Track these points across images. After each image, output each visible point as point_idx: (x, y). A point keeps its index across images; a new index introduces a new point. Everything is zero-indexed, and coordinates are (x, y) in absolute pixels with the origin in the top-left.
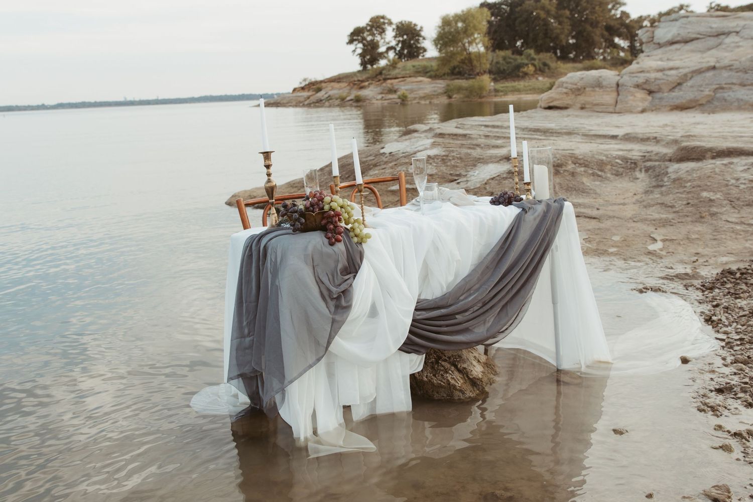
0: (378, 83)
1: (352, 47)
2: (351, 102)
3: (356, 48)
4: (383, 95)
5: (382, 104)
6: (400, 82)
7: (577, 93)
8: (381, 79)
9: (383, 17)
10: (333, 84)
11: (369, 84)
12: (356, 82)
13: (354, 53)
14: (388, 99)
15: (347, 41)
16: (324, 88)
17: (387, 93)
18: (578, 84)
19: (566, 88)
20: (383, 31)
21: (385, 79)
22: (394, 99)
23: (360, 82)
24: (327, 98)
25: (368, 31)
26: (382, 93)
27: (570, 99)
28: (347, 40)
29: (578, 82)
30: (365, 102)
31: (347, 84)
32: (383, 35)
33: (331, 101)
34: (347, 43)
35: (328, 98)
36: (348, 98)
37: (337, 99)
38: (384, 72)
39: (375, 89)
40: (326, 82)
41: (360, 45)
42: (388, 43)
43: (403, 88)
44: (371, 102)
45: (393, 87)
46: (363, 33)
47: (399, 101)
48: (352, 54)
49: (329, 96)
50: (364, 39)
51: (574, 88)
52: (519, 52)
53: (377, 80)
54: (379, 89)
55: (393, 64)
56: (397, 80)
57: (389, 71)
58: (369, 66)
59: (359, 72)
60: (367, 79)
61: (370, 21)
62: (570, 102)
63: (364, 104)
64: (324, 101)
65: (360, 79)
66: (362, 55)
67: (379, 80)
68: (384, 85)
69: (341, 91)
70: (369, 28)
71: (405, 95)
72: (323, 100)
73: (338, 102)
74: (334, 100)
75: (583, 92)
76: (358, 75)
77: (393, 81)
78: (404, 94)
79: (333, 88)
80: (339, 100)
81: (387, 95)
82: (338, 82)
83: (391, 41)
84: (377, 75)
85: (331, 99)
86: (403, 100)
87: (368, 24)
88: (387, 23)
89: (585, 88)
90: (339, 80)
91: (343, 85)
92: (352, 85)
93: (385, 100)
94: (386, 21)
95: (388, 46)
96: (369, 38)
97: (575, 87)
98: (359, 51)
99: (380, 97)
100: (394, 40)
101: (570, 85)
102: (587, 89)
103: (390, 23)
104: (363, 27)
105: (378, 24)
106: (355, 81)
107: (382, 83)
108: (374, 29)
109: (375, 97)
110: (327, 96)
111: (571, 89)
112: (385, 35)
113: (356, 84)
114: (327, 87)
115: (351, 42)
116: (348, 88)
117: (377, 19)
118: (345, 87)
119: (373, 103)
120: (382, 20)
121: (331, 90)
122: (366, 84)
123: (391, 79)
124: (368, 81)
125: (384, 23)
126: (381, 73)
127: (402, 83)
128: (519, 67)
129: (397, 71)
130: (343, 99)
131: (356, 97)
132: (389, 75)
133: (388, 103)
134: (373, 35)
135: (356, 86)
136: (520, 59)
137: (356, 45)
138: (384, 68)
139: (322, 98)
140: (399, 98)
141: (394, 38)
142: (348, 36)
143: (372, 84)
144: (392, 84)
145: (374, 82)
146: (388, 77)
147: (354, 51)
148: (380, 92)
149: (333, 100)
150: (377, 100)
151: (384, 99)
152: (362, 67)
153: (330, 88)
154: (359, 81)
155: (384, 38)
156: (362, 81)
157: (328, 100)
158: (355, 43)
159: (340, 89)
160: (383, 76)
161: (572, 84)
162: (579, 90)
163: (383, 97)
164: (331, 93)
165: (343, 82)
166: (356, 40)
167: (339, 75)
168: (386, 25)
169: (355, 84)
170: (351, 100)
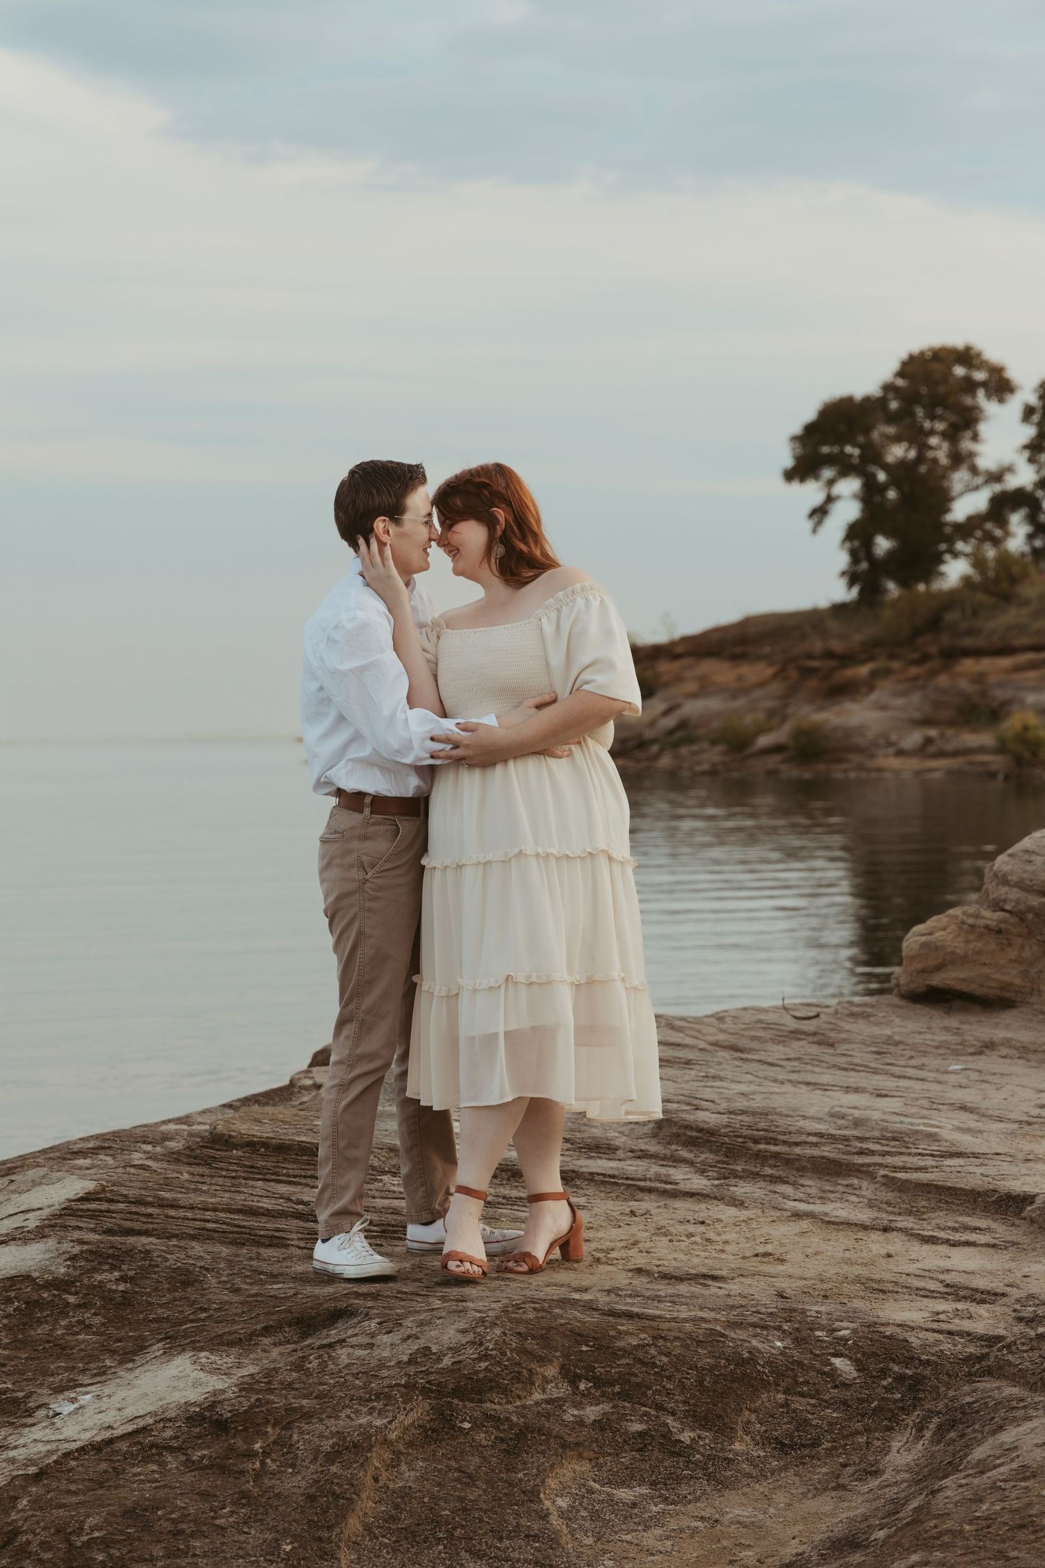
0: (914, 671)
1: (811, 492)
2: (773, 761)
3: (830, 499)
4: (933, 732)
5: (918, 773)
6: (1018, 669)
8: (933, 650)
9: (967, 357)
10: (708, 667)
11: (875, 674)
12: (816, 664)
13: (819, 523)
14: (956, 754)
15: (789, 462)
16: (666, 685)
17: (951, 723)
20: (966, 421)
21: (951, 655)
22: (982, 750)
23: (833, 663)
24: (671, 732)
25: (892, 418)
26: (926, 722)
28: (787, 460)
30: (839, 761)
31: (769, 672)
32: (966, 445)
33: (684, 751)
34: (789, 475)
35: (678, 735)
36: (764, 741)
37: (714, 742)
38: (951, 617)
39: (900, 702)
40: (677, 657)
41: (849, 486)
42: (996, 477)
43: (1031, 698)
44: (871, 764)
45: (984, 694)
46: (867, 430)
47: (997, 762)
48: (809, 525)
49: (683, 724)
50: (873, 455)
53: (916, 656)
54: (914, 703)
55: (997, 580)
56: (1006, 662)
57: (975, 614)
58: (892, 589)
59: (839, 609)
60: (867, 652)
61: (901, 374)
63: (838, 773)
64: (655, 748)
65: (837, 646)
66: (858, 536)
67: (924, 658)
68: (943, 680)
69: (740, 703)
70: (894, 405)
71: (1031, 734)
72: (654, 741)
73: (713, 755)
74: (705, 745)
76: (833, 625)
77: (986, 664)
78: (1026, 728)
79: (705, 688)
80: (720, 748)
81: (950, 732)
82: (736, 658)
83: (1010, 469)
84: (917, 632)
85: (689, 740)
86: (1019, 761)
87: (888, 388)
88: (984, 384)
90: (738, 650)
91: (754, 672)
92: (793, 673)
93: (942, 754)
94: (980, 376)
95: (997, 488)
96: (898, 452)
98: (848, 510)
99: (913, 739)
100: (1031, 460)
103: (1001, 386)
104: (867, 400)
105: (942, 389)
106: (810, 656)
107: (933, 674)
108: (920, 412)
109: (894, 738)
110: (670, 722)
112: (975, 437)
113: (813, 671)
114: (679, 679)
115: (801, 470)
116: (777, 687)
117: (936, 366)
118: (761, 684)
119: (879, 770)
120: (959, 371)
121: (694, 696)
122: (864, 670)
123: (978, 653)
124: (871, 658)
125: (970, 386)
126: (934, 623)
127: (1032, 674)
129: (1011, 615)
130: (738, 743)
131: (799, 733)
132: (970, 632)
133: (950, 772)
134: (917, 437)
135: (812, 683)
137: (831, 483)
138: (952, 599)
139: (649, 734)
140: (1002, 748)
141: (1027, 454)
142: (795, 439)
143: (887, 672)
144: (979, 678)
145: (895, 665)
146: (967, 642)
147: (820, 513)
148: (917, 715)
149: (695, 748)
150: (900, 753)
151: (931, 749)
152: (855, 591)
153: (692, 687)
154: (829, 655)
155: (972, 455)
156: (847, 659)
157: (676, 745)
158: (827, 473)
159: (734, 694)
160: (945, 640)
163: (928, 741)
164: (693, 708)
165: (759, 658)
166: (829, 460)
167: (747, 622)
168: (981, 393)
169: (807, 672)
170: (777, 749)
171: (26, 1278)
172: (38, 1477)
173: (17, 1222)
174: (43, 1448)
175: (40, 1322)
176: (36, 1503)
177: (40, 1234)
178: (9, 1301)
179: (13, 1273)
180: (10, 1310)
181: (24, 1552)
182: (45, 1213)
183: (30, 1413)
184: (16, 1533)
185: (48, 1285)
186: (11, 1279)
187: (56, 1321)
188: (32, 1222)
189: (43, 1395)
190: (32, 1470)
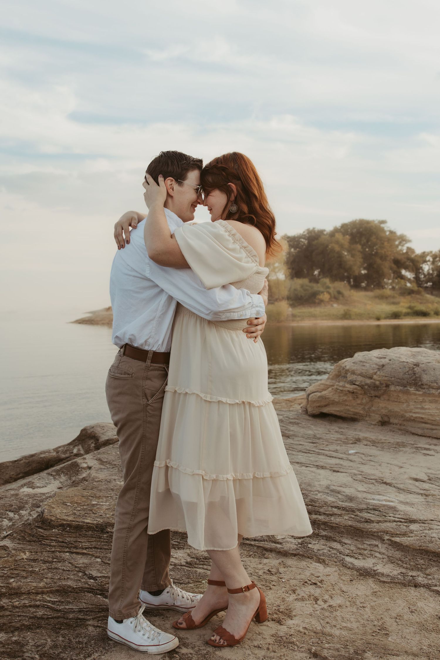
7: (373, 393)
18: (375, 377)
19: (352, 383)
27: (361, 404)
29: (375, 373)
51: (367, 384)
52: (315, 280)
62: (359, 410)
75: (385, 392)
89: (387, 386)
97: (368, 381)
101: (360, 378)
102: (392, 388)
111: (362, 387)
128: (314, 295)
136: (317, 287)
161: (361, 375)
162: (376, 387)
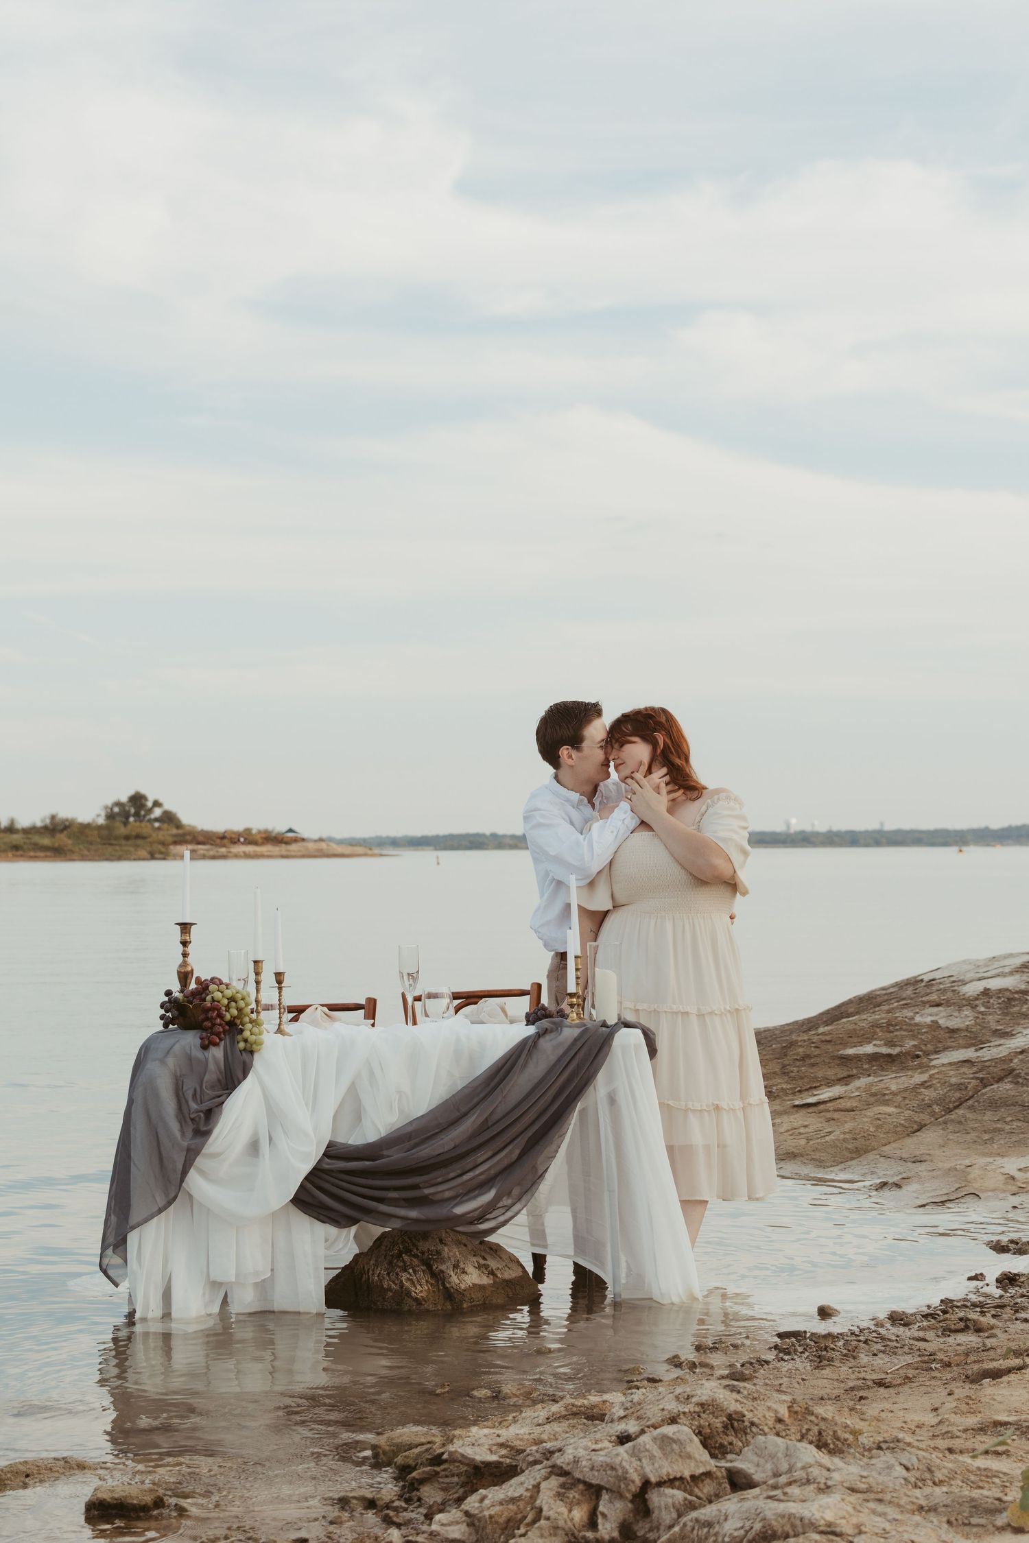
171: (1007, 990)
172: (1022, 1052)
173: (1000, 970)
174: (1023, 1044)
175: (1014, 1006)
176: (1021, 1060)
177: (1011, 973)
178: (999, 998)
179: (999, 988)
180: (1000, 1001)
181: (1018, 1076)
182: (1012, 967)
183: (1013, 1035)
184: (1013, 1070)
185: (1017, 992)
186: (1000, 990)
187: (1022, 1006)
188: (1007, 970)
189: (1019, 1029)
190: (1019, 1050)
